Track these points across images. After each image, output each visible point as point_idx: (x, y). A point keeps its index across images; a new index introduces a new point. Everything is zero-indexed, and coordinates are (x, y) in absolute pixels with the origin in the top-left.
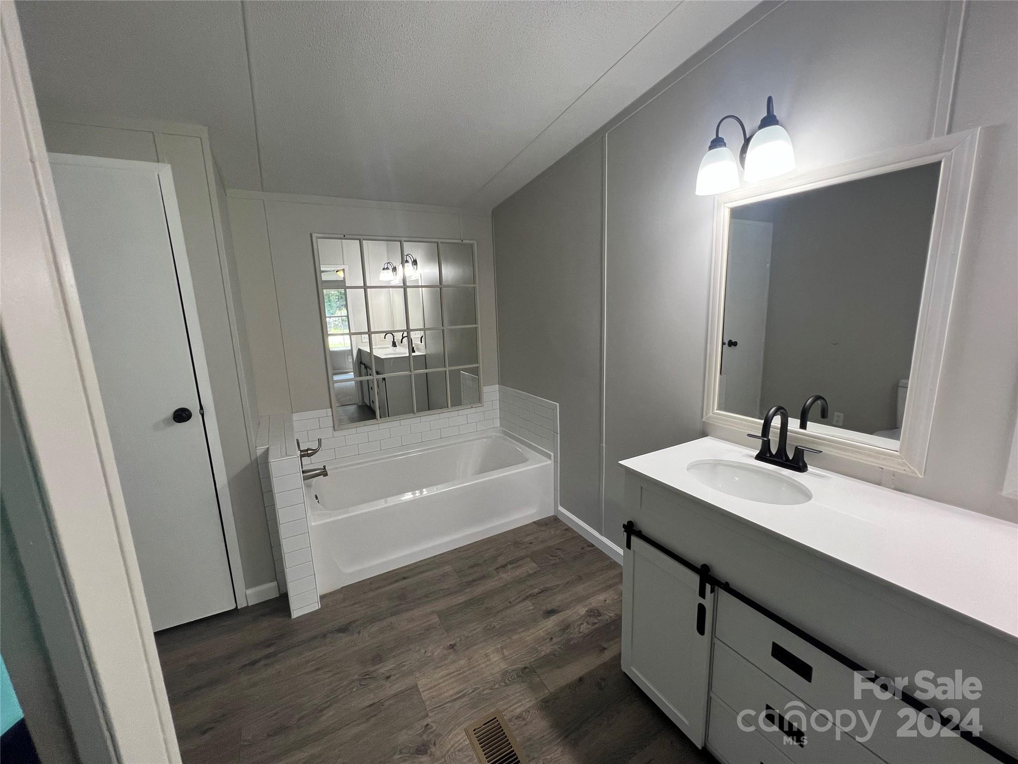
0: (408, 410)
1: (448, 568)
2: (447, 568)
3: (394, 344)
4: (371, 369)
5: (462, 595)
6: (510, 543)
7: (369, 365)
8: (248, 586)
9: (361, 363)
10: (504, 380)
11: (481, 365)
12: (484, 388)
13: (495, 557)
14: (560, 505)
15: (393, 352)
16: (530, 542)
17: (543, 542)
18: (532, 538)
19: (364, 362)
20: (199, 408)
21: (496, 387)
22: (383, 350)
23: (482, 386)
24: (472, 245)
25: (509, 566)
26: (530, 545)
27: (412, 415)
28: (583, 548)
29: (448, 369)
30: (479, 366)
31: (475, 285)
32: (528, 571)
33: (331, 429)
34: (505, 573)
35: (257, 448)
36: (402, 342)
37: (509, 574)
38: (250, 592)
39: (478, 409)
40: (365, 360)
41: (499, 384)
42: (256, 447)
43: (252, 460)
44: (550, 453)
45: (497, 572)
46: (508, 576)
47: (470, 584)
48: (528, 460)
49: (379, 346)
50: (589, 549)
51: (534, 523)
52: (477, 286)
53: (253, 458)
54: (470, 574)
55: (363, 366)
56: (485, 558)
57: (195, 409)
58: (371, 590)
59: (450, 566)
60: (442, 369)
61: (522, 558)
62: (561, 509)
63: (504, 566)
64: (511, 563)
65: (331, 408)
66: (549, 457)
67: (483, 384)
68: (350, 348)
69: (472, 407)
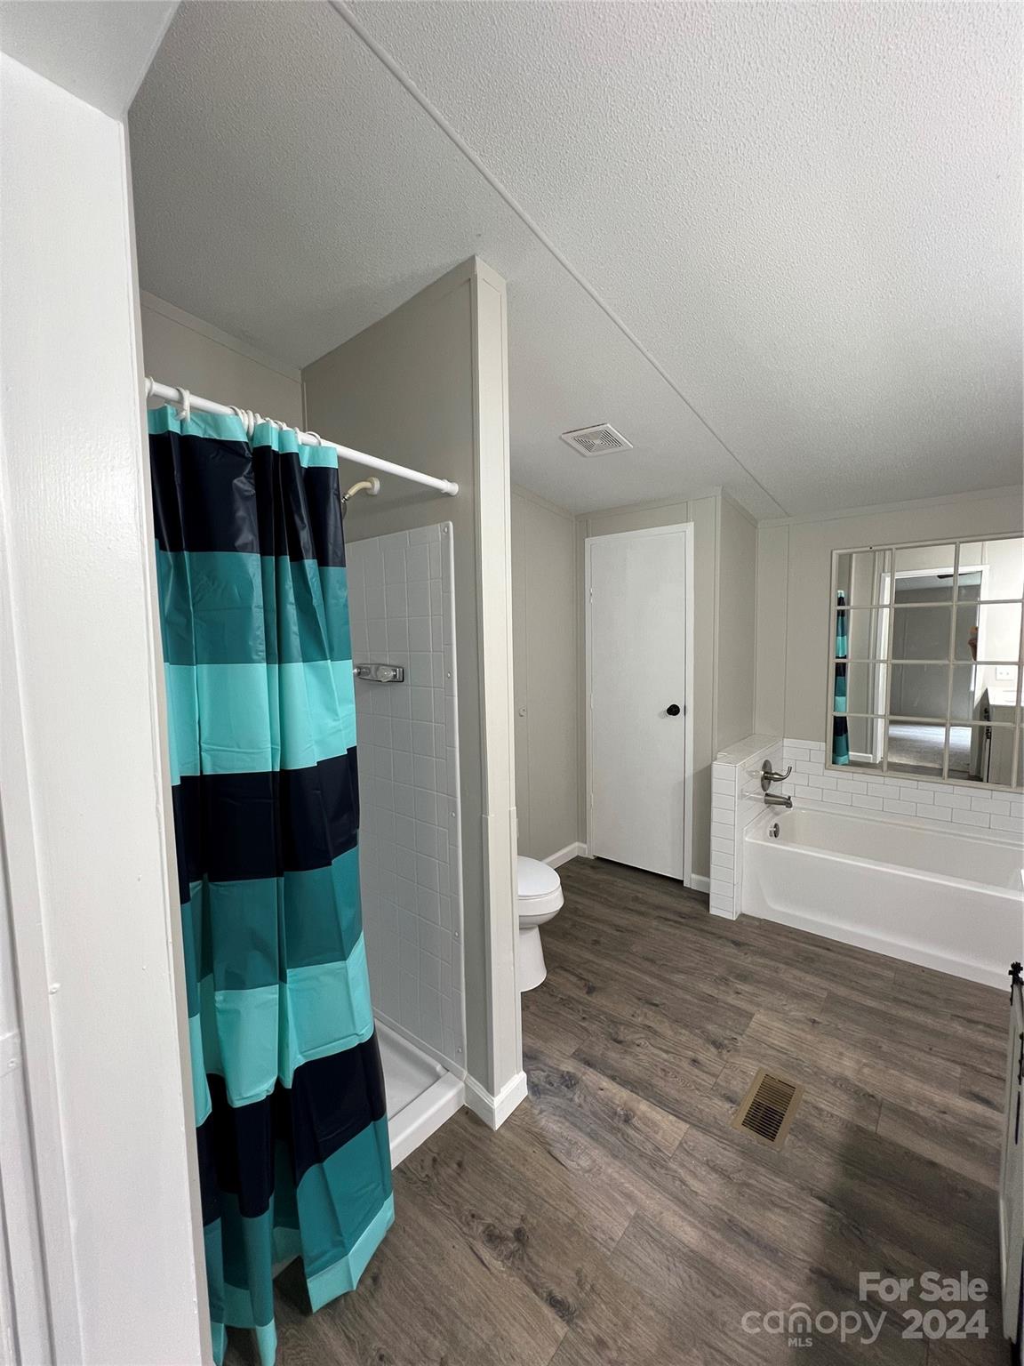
1: (887, 973)
8: (694, 871)
33: (822, 765)
34: (963, 1027)
37: (970, 1032)
45: (952, 1018)
46: (964, 1032)
54: (911, 996)
57: (681, 708)
59: (893, 974)
65: (826, 742)
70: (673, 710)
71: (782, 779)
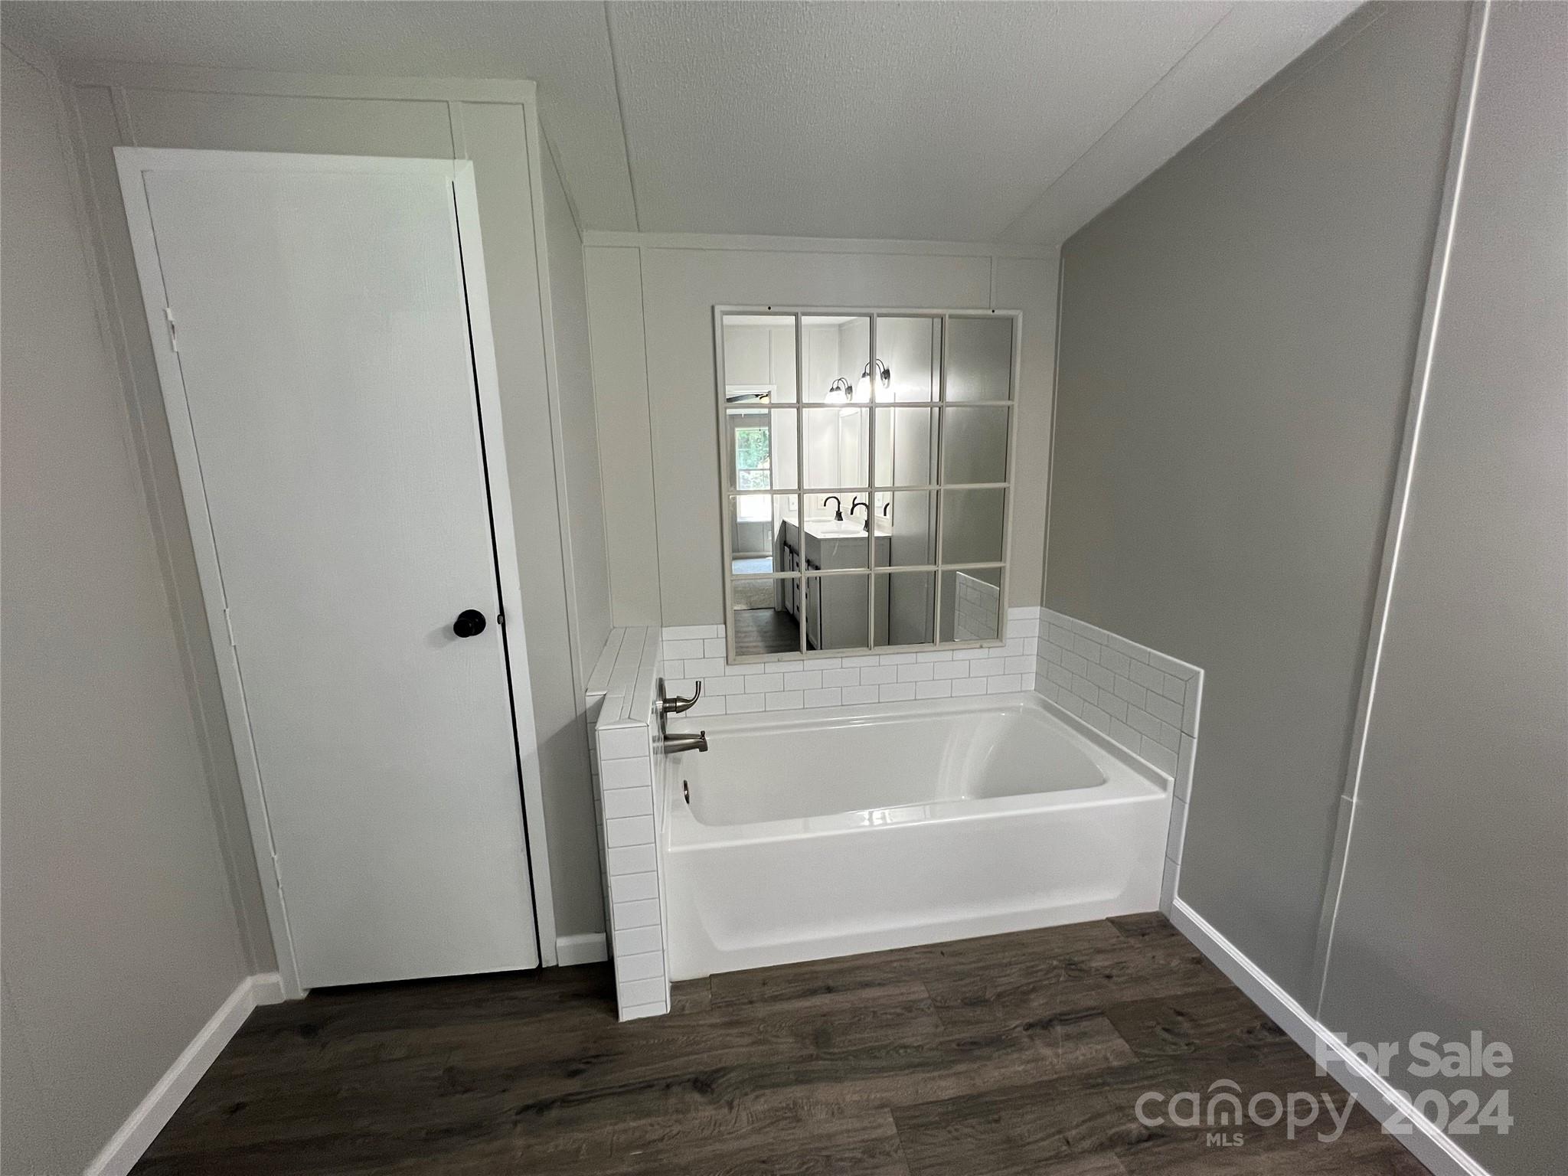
0: (857, 640)
1: (918, 991)
2: (916, 989)
3: (839, 516)
4: (798, 555)
5: (948, 1076)
6: (1055, 963)
7: (796, 548)
8: (560, 932)
9: (785, 544)
10: (1055, 597)
11: (1008, 565)
12: (1010, 610)
13: (1024, 993)
14: (1179, 895)
15: (836, 529)
16: (1107, 972)
17: (1138, 980)
18: (1106, 963)
19: (790, 542)
20: (497, 612)
21: (1035, 611)
22: (821, 525)
23: (1006, 604)
24: (1011, 321)
25: (1059, 1030)
26: (1105, 982)
27: (863, 650)
28: (1249, 1032)
29: (941, 568)
30: (1004, 567)
31: (1009, 403)
32: (1106, 1059)
33: (722, 661)
34: (1049, 1045)
35: (588, 694)
36: (852, 513)
37: (1060, 1051)
38: (563, 942)
39: (994, 652)
40: (791, 540)
41: (1042, 605)
42: (586, 691)
43: (578, 714)
44: (1164, 775)
45: (1031, 1037)
46: (1057, 1055)
47: (967, 1049)
48: (1104, 782)
49: (813, 518)
50: (1270, 1038)
51: (1111, 920)
52: (1016, 403)
53: (580, 711)
54: (969, 1023)
55: (787, 549)
56: (999, 989)
57: (491, 615)
58: (764, 1000)
59: (923, 988)
60: (932, 568)
61: (1091, 1014)
62: (1180, 904)
63: (1046, 1024)
64: (1062, 1019)
65: (725, 623)
66: (1163, 784)
67: (1009, 603)
68: (770, 519)
69: (981, 647)
70: (469, 624)
71: (689, 704)
